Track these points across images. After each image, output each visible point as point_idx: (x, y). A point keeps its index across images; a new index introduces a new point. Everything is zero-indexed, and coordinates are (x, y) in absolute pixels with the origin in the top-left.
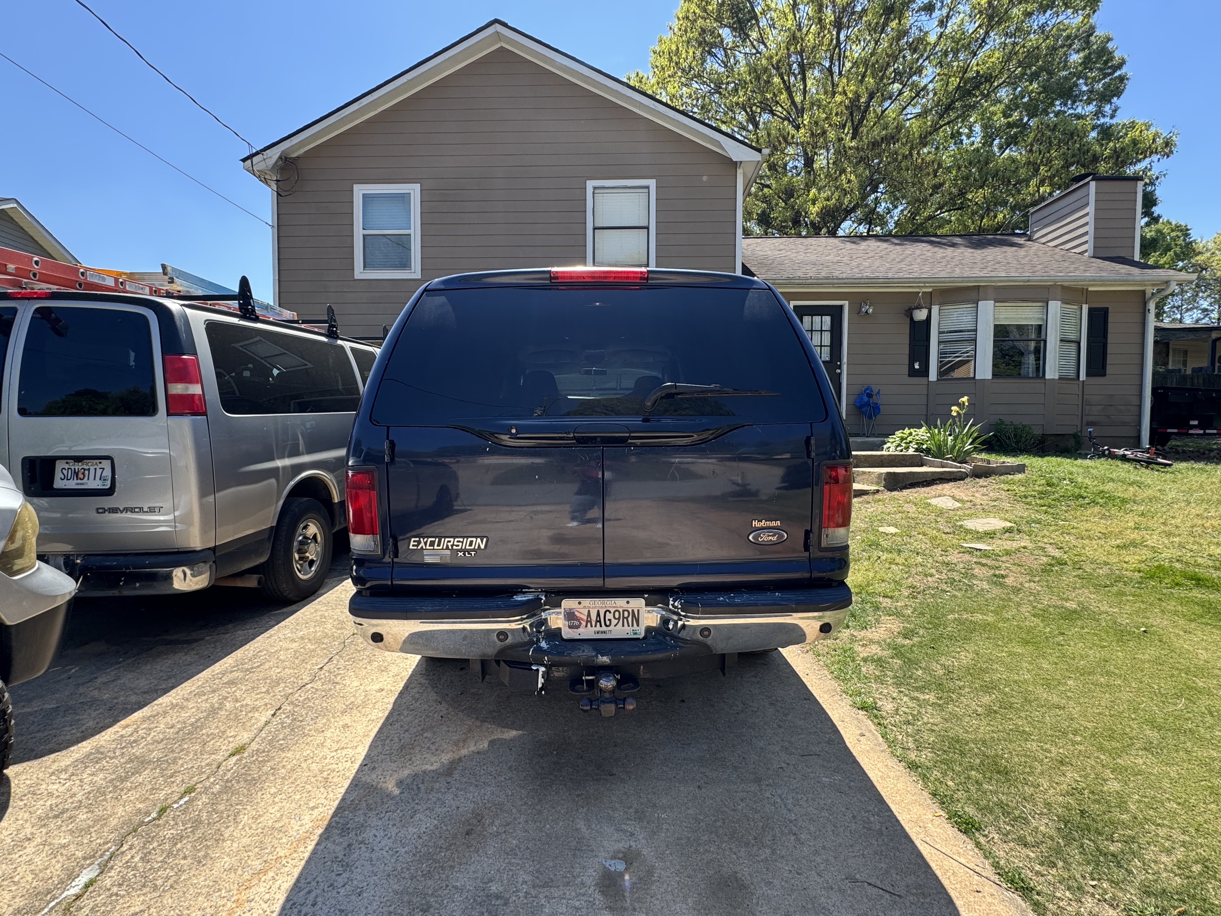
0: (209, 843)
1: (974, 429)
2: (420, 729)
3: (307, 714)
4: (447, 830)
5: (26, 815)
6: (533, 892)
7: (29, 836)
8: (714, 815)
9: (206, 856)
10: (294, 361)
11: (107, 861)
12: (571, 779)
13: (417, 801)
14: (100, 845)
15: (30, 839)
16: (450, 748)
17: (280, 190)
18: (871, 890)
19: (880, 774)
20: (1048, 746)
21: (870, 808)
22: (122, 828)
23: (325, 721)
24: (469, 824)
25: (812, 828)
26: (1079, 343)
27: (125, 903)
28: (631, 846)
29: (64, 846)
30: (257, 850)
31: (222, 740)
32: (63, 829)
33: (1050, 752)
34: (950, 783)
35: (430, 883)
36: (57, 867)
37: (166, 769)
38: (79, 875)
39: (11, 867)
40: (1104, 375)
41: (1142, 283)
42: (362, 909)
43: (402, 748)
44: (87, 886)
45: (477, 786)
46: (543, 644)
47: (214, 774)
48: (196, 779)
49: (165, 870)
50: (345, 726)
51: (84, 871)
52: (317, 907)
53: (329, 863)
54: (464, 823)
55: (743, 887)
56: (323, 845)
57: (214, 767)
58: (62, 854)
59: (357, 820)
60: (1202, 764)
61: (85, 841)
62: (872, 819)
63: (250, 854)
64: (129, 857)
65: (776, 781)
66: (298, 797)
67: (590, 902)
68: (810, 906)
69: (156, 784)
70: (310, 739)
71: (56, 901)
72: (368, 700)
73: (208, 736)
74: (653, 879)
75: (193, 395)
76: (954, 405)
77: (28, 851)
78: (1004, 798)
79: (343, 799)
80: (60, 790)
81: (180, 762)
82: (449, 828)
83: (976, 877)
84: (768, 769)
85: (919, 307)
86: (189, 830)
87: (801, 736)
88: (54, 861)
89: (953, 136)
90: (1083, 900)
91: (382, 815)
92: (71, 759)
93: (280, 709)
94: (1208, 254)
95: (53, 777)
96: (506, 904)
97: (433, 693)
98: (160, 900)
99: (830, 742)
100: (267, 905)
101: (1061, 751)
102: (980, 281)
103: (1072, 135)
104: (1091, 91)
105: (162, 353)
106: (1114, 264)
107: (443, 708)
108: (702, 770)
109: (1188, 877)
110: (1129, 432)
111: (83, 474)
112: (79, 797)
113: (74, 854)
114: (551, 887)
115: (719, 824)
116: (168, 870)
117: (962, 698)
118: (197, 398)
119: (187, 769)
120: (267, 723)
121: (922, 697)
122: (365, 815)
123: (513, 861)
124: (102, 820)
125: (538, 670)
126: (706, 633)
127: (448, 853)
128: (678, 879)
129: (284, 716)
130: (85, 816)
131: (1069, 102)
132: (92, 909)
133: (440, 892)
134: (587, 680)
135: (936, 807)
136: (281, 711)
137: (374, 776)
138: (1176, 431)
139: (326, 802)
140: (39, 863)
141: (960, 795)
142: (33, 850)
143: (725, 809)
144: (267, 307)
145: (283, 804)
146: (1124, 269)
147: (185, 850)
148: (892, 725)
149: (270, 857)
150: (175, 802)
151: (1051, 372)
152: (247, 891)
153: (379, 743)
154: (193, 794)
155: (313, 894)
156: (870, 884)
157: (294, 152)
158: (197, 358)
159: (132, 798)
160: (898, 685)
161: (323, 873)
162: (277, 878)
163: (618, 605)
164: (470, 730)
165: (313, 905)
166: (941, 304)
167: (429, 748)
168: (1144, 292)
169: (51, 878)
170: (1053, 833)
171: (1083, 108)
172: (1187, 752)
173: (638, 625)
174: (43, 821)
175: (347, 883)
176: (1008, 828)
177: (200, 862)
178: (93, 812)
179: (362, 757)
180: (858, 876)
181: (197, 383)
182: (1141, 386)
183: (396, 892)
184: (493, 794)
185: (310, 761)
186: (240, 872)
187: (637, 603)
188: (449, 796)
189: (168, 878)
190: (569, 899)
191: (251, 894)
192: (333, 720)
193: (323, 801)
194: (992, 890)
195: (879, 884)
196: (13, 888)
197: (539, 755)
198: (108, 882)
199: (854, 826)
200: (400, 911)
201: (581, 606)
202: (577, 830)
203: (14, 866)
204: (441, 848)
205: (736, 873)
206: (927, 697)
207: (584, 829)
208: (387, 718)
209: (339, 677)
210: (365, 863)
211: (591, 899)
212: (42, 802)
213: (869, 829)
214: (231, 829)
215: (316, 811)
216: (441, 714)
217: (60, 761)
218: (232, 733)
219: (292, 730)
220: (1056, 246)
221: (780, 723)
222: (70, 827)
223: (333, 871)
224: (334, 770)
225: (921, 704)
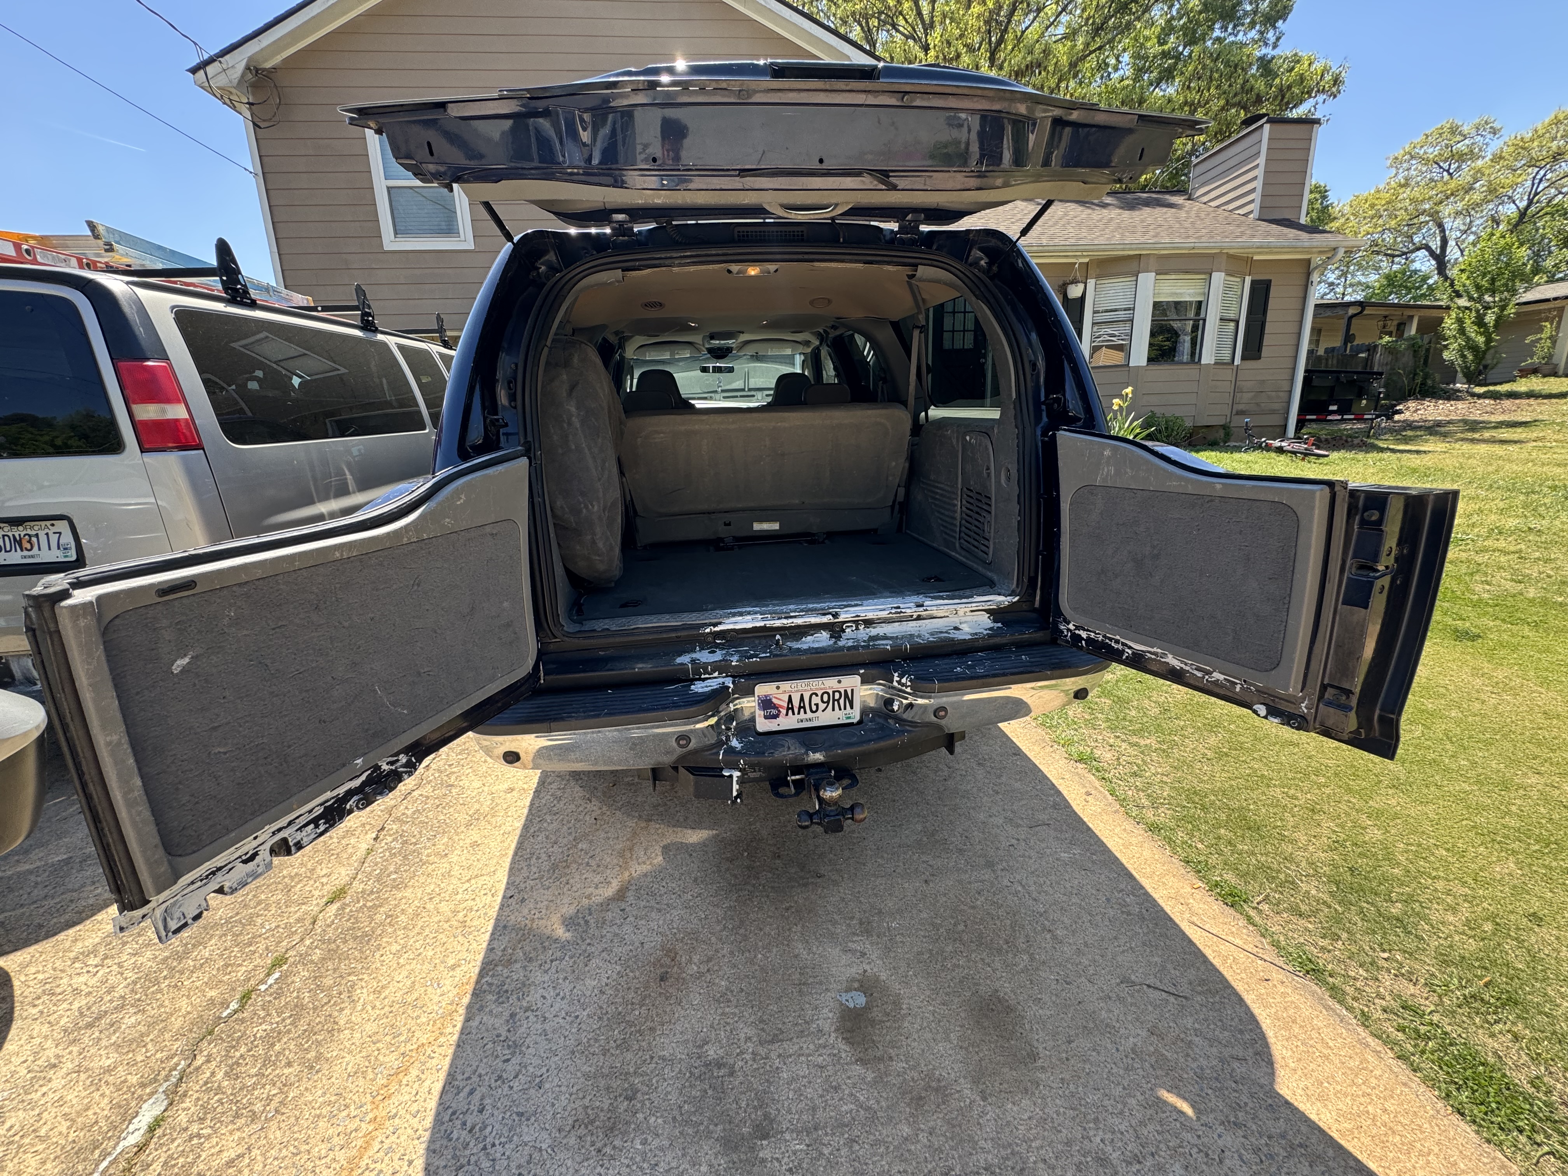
0: (320, 1038)
1: (1135, 423)
2: (571, 838)
3: (420, 833)
4: (635, 978)
5: (45, 1029)
6: (762, 1051)
7: (53, 1061)
8: (952, 917)
9: (318, 1058)
10: (318, 364)
11: (177, 1085)
12: (773, 888)
13: (588, 941)
14: (162, 1062)
15: (54, 1066)
16: (615, 861)
17: (256, 120)
18: (1154, 995)
19: (1121, 841)
20: (1292, 792)
21: (1122, 886)
22: (191, 1031)
23: (446, 840)
24: (662, 966)
25: (1066, 920)
26: (1237, 322)
27: (213, 1147)
28: (865, 971)
29: (109, 1070)
30: (388, 1038)
31: (311, 882)
32: (104, 1043)
33: (1297, 799)
34: (1200, 846)
35: (629, 1056)
36: (102, 1105)
37: (241, 934)
38: (137, 1113)
39: (32, 1113)
40: (1259, 358)
41: (1309, 250)
42: (548, 1107)
43: (554, 867)
44: (151, 1129)
45: (659, 910)
46: (735, 743)
47: (309, 933)
48: (284, 943)
49: (264, 1086)
50: (475, 844)
51: (145, 1106)
52: (486, 1114)
53: (490, 1045)
54: (654, 964)
55: (1009, 1009)
56: (478, 1019)
57: (307, 923)
58: (107, 1083)
59: (515, 977)
60: (1458, 800)
61: (139, 1058)
62: (1128, 900)
63: (380, 1045)
64: (208, 1074)
65: (1011, 864)
66: (430, 953)
67: (835, 1055)
68: (1091, 1025)
69: (230, 957)
70: (431, 868)
71: (109, 1159)
72: (497, 805)
73: (292, 878)
74: (903, 1012)
75: (177, 421)
76: (1116, 396)
77: (54, 1084)
78: (1263, 859)
79: (490, 949)
80: (90, 984)
81: (259, 921)
82: (637, 974)
83: (1259, 962)
84: (997, 848)
85: (1075, 282)
86: (288, 1021)
87: (1024, 802)
88: (96, 1095)
89: (1099, 68)
90: (1380, 977)
91: (547, 966)
92: (100, 934)
93: (383, 829)
94: (1342, 220)
95: (77, 965)
96: (731, 1074)
97: (577, 788)
98: (263, 1135)
99: (1055, 806)
100: (417, 1120)
101: (1308, 796)
102: (1143, 249)
103: (1235, 67)
104: (1255, 12)
105: (112, 359)
106: (1280, 228)
107: (594, 806)
108: (924, 858)
109: (1483, 939)
110: (1276, 420)
111: (29, 542)
112: (120, 991)
113: (125, 1081)
114: (782, 1041)
115: (961, 927)
116: (267, 1087)
117: (1187, 740)
118: (183, 424)
119: (270, 930)
120: (369, 851)
121: (1142, 742)
122: (525, 968)
123: (727, 1010)
124: (159, 1023)
125: (731, 776)
126: (942, 713)
127: (644, 1010)
128: (931, 1008)
129: (390, 839)
130: (133, 1019)
131: (1231, 26)
132: (166, 1163)
133: (644, 1069)
134: (793, 781)
135: (1192, 876)
136: (385, 832)
137: (525, 911)
138: (1314, 417)
139: (470, 957)
140: (74, 1102)
141: (1213, 860)
142: (63, 1082)
143: (962, 907)
144: (267, 289)
145: (413, 966)
146: (1292, 233)
147: (287, 1052)
148: (1118, 778)
149: (409, 1047)
150: (262, 982)
151: (1208, 357)
152: (386, 1102)
153: (523, 864)
154: (285, 967)
155: (477, 1095)
156: (1149, 986)
157: (266, 61)
158: (171, 365)
159: (198, 984)
160: (1113, 729)
161: (485, 1061)
162: (423, 1077)
163: (827, 686)
164: (635, 834)
165: (481, 1111)
166: (1098, 277)
167: (588, 864)
168: (1309, 261)
169: (96, 1122)
170: (1326, 897)
171: (1245, 34)
172: (1439, 787)
173: (852, 708)
174: (71, 1036)
175: (520, 1071)
176: (1277, 896)
177: (312, 1067)
178: (144, 1011)
179: (503, 886)
180: (1133, 977)
181: (178, 401)
182: (1294, 369)
183: (587, 1076)
184: (682, 919)
185: (437, 899)
186: (371, 1076)
187: (851, 682)
188: (627, 929)
189: (269, 1099)
190: (809, 1055)
191: (392, 1105)
192: (456, 838)
193: (465, 955)
194: (1281, 977)
195: (1158, 984)
196: (40, 1147)
197: (727, 859)
198: (183, 1118)
199: (1111, 913)
200: (598, 1104)
201: (780, 691)
202: (796, 956)
203: (37, 1112)
204: (632, 1004)
205: (997, 991)
206: (1148, 741)
207: (804, 954)
208: (526, 827)
209: (453, 778)
210: (539, 1039)
211: (835, 1051)
212: (65, 1006)
213: (1129, 914)
214: (347, 1012)
215: (458, 970)
216: (594, 815)
217: (84, 939)
218: (324, 872)
219: (405, 857)
220: (1217, 207)
221: (996, 788)
222: (114, 1038)
223: (497, 1056)
224: (471, 910)
225: (1144, 751)
